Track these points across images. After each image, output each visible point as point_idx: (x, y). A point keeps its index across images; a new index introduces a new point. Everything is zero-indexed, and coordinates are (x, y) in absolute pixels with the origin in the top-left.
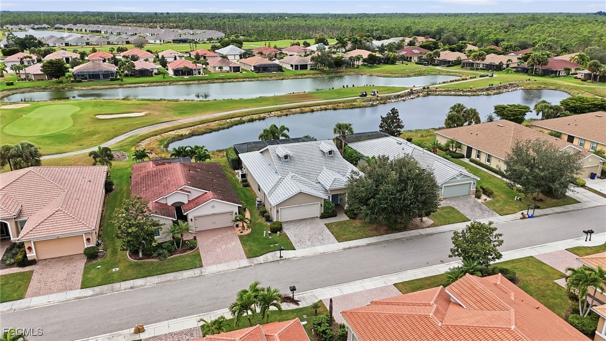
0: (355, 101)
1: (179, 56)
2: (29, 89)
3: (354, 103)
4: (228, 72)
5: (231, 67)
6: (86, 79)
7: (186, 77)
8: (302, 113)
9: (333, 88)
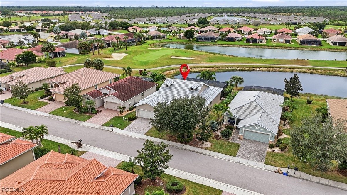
0: (337, 70)
1: (267, 32)
2: (176, 43)
3: (333, 72)
4: (282, 43)
5: (284, 40)
6: (202, 40)
7: (251, 44)
8: (282, 72)
9: (335, 60)
